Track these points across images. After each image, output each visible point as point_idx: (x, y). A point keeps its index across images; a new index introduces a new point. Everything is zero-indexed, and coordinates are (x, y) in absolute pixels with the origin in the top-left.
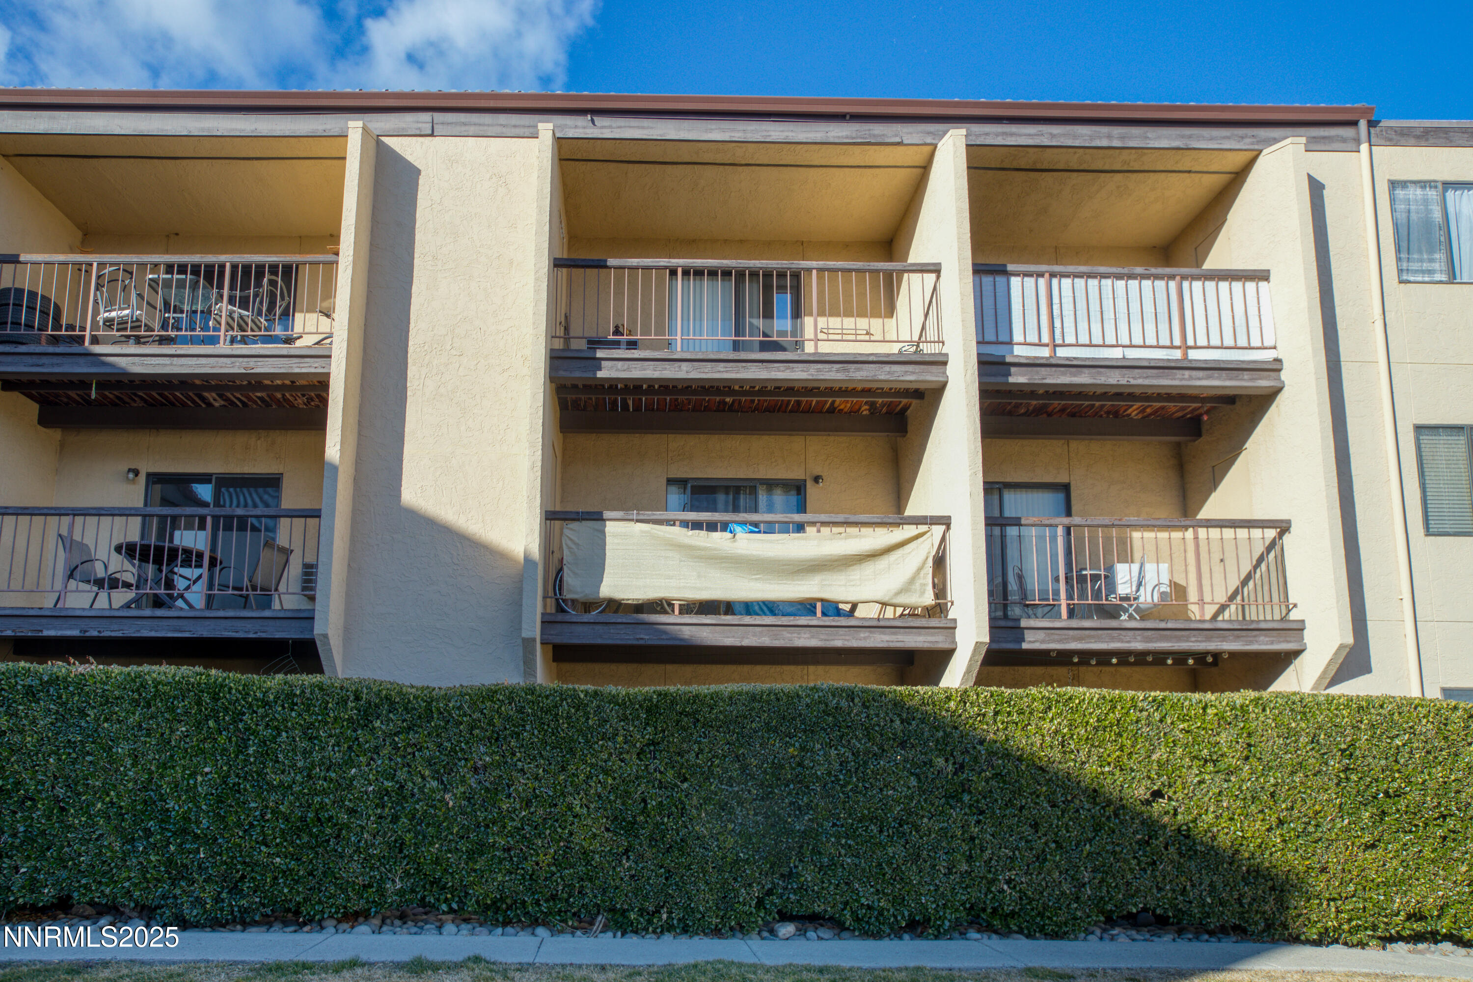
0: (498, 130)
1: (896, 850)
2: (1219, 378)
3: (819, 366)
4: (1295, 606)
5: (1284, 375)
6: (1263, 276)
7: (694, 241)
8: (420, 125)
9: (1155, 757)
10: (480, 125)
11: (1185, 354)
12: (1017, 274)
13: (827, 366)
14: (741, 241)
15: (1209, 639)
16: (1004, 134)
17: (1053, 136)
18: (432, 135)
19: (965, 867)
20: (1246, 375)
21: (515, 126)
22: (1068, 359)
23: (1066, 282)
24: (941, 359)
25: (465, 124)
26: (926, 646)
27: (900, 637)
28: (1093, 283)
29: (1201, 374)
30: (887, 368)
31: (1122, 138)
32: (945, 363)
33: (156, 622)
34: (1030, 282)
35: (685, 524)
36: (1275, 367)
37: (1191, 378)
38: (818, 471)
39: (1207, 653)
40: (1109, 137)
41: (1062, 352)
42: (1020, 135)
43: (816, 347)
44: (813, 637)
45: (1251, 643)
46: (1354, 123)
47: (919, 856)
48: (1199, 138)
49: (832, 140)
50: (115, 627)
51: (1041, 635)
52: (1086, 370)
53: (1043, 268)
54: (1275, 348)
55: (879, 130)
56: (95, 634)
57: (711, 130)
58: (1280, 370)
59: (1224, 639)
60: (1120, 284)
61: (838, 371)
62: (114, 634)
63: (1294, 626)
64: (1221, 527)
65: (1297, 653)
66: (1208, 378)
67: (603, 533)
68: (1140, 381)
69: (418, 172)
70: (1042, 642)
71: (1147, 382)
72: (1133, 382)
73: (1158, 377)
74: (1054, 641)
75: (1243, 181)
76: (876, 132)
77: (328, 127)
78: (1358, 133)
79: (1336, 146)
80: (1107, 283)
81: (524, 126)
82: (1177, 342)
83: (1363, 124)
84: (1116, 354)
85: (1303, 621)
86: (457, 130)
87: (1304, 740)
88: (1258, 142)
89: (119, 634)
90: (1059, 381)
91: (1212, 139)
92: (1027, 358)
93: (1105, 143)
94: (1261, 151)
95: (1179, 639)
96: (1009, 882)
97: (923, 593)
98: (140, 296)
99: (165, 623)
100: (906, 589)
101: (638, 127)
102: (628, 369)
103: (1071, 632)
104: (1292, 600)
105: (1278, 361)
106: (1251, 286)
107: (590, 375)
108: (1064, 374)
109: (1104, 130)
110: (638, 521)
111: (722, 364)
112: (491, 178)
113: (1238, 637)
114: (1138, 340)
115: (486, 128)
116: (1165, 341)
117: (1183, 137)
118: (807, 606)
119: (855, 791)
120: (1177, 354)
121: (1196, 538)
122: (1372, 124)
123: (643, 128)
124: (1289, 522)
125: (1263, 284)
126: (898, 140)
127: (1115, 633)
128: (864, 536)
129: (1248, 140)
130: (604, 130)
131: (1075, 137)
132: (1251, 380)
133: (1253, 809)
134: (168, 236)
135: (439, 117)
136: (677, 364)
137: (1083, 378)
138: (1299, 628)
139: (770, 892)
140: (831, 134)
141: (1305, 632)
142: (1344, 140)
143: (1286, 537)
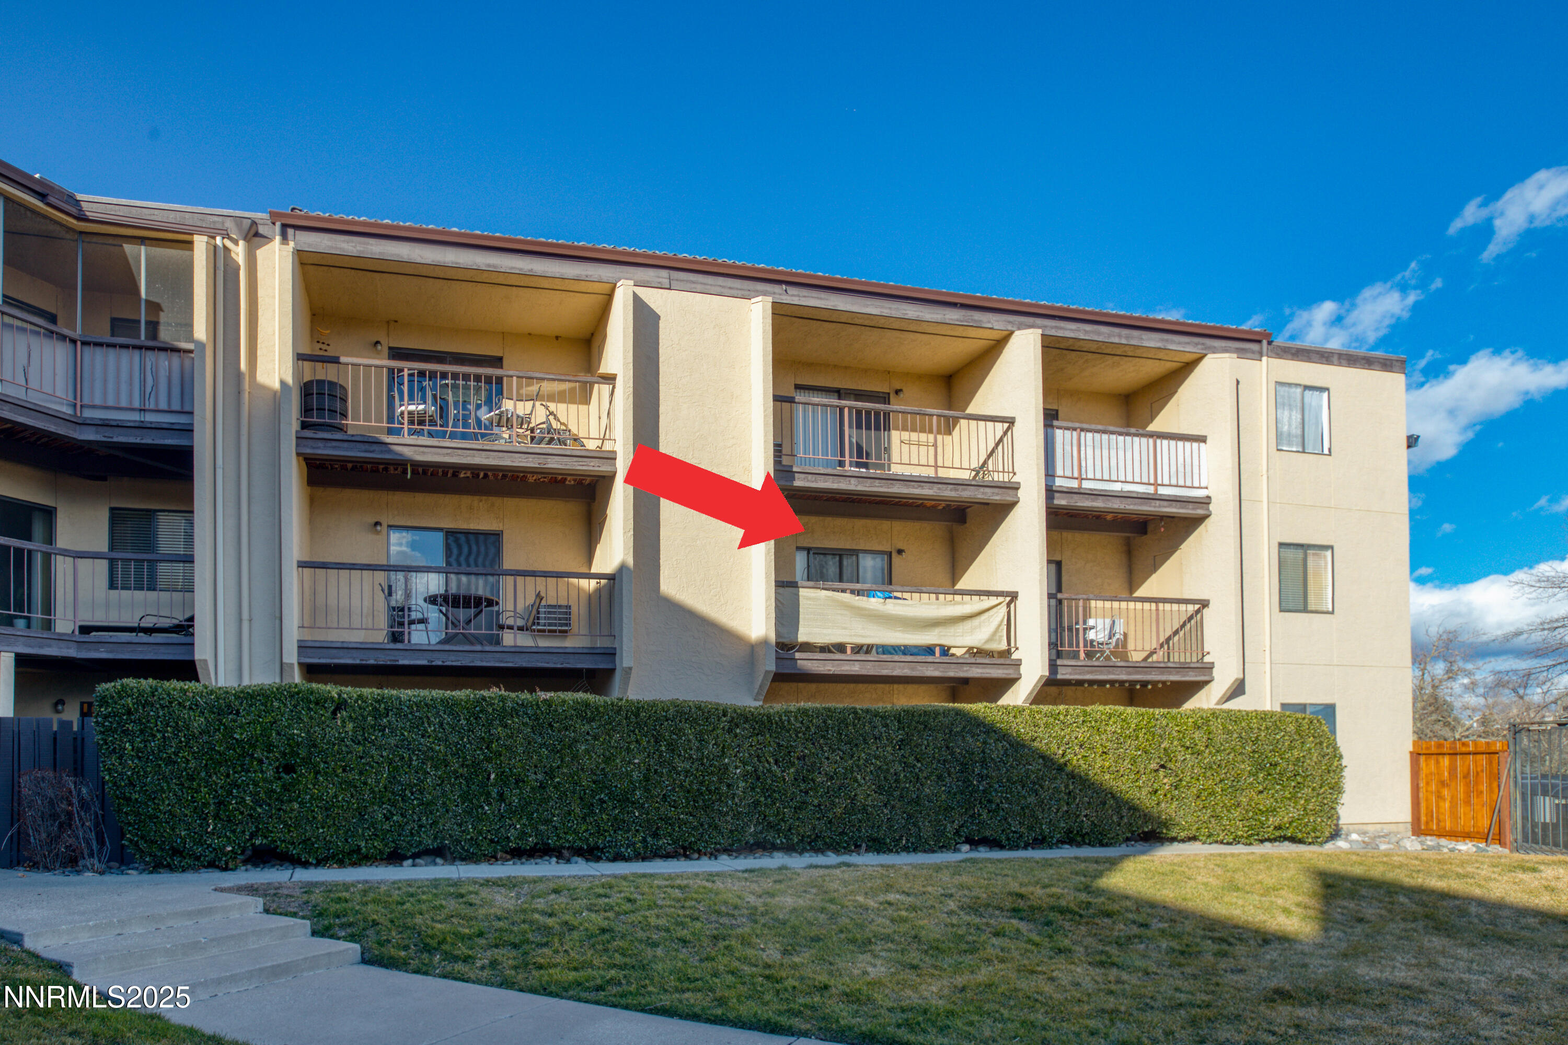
0: (719, 290)
1: (1032, 799)
2: (1175, 507)
3: (940, 486)
4: (1208, 653)
5: (1211, 507)
6: (1202, 439)
7: (812, 364)
8: (661, 280)
9: (1163, 746)
10: (705, 284)
11: (1156, 490)
12: (1059, 428)
13: (945, 486)
14: (846, 368)
15: (1162, 673)
16: (1056, 327)
17: (1086, 332)
18: (670, 289)
19: (1065, 808)
20: (1191, 506)
21: (730, 288)
22: (1091, 490)
23: (1089, 435)
24: (1016, 486)
25: (693, 282)
26: (1004, 676)
27: (988, 671)
28: (1105, 437)
29: (1165, 503)
30: (982, 489)
31: (1127, 337)
32: (1017, 489)
33: (484, 655)
34: (1068, 433)
35: (852, 592)
36: (1206, 502)
37: (1160, 506)
38: (900, 546)
39: (1159, 682)
40: (1120, 336)
41: (1086, 485)
42: (1066, 329)
43: (936, 472)
44: (935, 670)
45: (1184, 676)
46: (1259, 342)
47: (1043, 802)
48: (1173, 342)
49: (948, 321)
50: (453, 658)
51: (1069, 670)
52: (1100, 498)
53: (1077, 425)
54: (1207, 488)
55: (977, 316)
56: (440, 663)
57: (867, 306)
58: (1209, 503)
59: (1170, 673)
60: (1121, 438)
61: (951, 490)
62: (454, 664)
63: (1208, 666)
64: (1171, 603)
65: (1207, 683)
66: (1169, 506)
67: (797, 595)
68: (1131, 507)
69: (659, 317)
70: (1071, 674)
71: (1136, 508)
72: (1127, 507)
73: (1141, 504)
74: (1076, 674)
75: (1191, 371)
76: (976, 318)
77: (589, 273)
78: (1261, 348)
79: (1249, 355)
80: (1113, 437)
81: (737, 289)
82: (1152, 481)
83: (1265, 342)
84: (1117, 487)
85: (1213, 663)
86: (688, 286)
87: (1235, 735)
88: (1205, 349)
89: (458, 664)
90: (1085, 504)
91: (1179, 343)
92: (1068, 488)
93: (1116, 340)
94: (1205, 355)
95: (1146, 673)
96: (1086, 816)
97: (1000, 641)
98: (435, 396)
99: (490, 655)
100: (990, 639)
101: (818, 298)
102: (816, 481)
103: (1086, 668)
104: (1206, 650)
105: (1209, 497)
106: (1195, 445)
107: (789, 484)
108: (1087, 499)
109: (1116, 330)
110: (823, 589)
111: (877, 481)
112: (714, 328)
113: (1178, 672)
114: (1129, 479)
115: (709, 287)
116: (1145, 480)
117: (1162, 340)
118: (929, 650)
119: (1011, 766)
120: (1151, 490)
121: (1157, 610)
122: (1270, 343)
123: (821, 299)
124: (1208, 601)
125: (1202, 445)
126: (990, 326)
127: (1111, 669)
128: (966, 603)
129: (1200, 347)
130: (794, 298)
131: (1099, 334)
132: (1193, 509)
133: (1209, 774)
134: (388, 322)
135: (675, 274)
136: (848, 479)
137: (1099, 504)
138: (1210, 667)
139: (962, 826)
140: (947, 316)
141: (1214, 670)
142: (1253, 352)
143: (1205, 611)
